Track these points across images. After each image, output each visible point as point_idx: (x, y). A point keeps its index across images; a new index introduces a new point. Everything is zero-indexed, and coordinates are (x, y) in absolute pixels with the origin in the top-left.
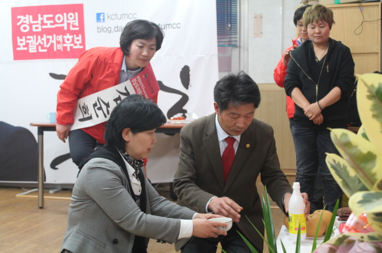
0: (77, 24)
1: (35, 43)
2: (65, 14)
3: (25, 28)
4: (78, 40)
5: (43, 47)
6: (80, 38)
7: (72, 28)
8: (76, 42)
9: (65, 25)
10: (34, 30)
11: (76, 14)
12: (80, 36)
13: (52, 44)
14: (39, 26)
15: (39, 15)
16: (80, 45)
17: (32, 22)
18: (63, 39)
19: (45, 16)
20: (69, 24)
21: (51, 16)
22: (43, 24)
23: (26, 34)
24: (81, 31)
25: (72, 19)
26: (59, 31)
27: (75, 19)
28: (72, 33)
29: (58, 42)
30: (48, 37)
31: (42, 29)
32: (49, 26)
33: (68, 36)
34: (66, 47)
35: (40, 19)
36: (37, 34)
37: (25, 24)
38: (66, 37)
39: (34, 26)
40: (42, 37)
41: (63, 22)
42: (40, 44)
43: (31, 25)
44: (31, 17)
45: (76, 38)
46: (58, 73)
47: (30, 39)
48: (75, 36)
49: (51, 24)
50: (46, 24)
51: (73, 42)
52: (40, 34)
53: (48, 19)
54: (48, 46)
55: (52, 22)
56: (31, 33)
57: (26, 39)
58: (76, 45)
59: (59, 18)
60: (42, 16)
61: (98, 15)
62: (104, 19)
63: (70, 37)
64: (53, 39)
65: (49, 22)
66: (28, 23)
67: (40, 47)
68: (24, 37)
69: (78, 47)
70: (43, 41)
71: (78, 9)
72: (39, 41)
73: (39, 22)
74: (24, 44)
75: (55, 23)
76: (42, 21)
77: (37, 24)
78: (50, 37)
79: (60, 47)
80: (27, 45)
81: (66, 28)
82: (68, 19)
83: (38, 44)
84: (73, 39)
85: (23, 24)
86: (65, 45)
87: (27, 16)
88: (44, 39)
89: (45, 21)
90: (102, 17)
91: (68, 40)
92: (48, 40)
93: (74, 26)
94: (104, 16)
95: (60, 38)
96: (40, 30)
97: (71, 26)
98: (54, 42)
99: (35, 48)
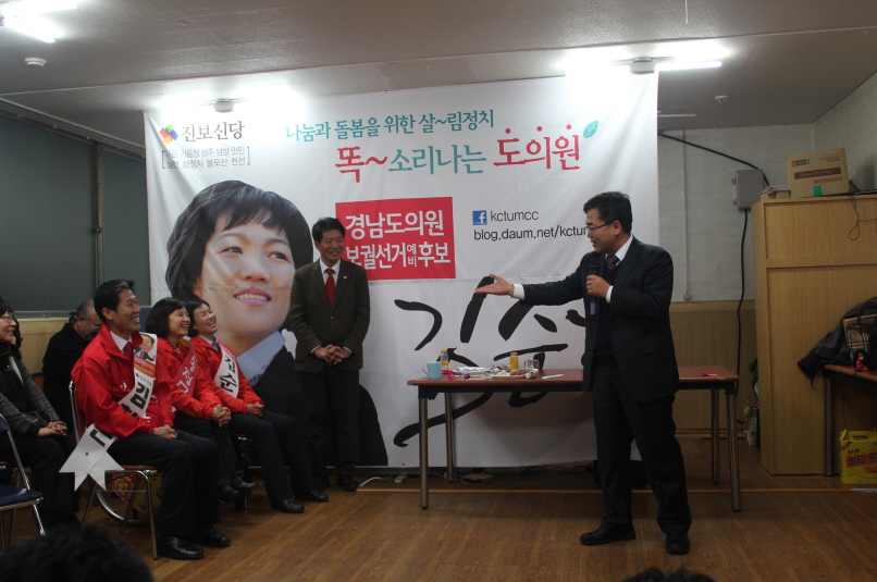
0: (441, 227)
1: (373, 256)
2: (421, 212)
3: (358, 234)
4: (442, 251)
5: (385, 262)
6: (445, 248)
7: (431, 233)
8: (438, 254)
9: (421, 228)
10: (372, 236)
11: (440, 212)
12: (446, 244)
13: (400, 256)
14: (380, 230)
15: (380, 214)
16: (445, 258)
17: (369, 224)
18: (418, 249)
19: (389, 216)
20: (426, 228)
21: (399, 215)
22: (385, 226)
23: (359, 243)
24: (448, 237)
25: (434, 220)
26: (413, 238)
27: (437, 219)
28: (432, 240)
29: (409, 254)
30: (393, 246)
31: (384, 234)
32: (395, 230)
33: (426, 245)
34: (424, 261)
35: (381, 219)
36: (376, 242)
37: (359, 227)
38: (422, 247)
39: (372, 231)
40: (384, 246)
41: (417, 225)
42: (381, 257)
43: (367, 229)
44: (367, 217)
45: (438, 248)
46: (409, 300)
47: (366, 250)
48: (437, 245)
49: (398, 227)
50: (391, 228)
51: (433, 254)
52: (383, 242)
53: (393, 219)
54: (393, 260)
55: (400, 224)
56: (368, 240)
57: (360, 250)
58: (439, 258)
59: (411, 219)
60: (384, 216)
61: (476, 215)
62: (485, 220)
63: (430, 247)
64: (401, 250)
65: (395, 225)
66: (363, 226)
67: (381, 262)
68: (357, 248)
69: (442, 261)
70: (386, 253)
71: (444, 205)
72: (380, 252)
73: (380, 224)
74: (357, 257)
75: (405, 225)
76: (385, 223)
77: (377, 227)
78: (398, 247)
79: (412, 261)
80: (362, 258)
81: (422, 233)
82: (425, 220)
83: (377, 257)
84: (434, 249)
85: (355, 227)
86: (420, 258)
87: (362, 215)
88: (388, 250)
89: (389, 223)
90: (482, 218)
91: (426, 250)
92: (393, 251)
93: (435, 230)
94: (485, 215)
95: (413, 248)
96: (381, 236)
97: (430, 231)
98: (403, 253)
99: (374, 263)
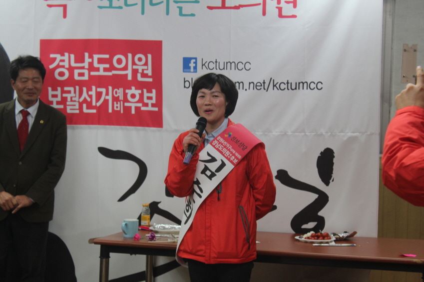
0: (149, 72)
1: (77, 99)
2: (130, 55)
3: (61, 74)
4: (150, 98)
5: (90, 106)
6: (153, 94)
7: (140, 78)
8: (146, 101)
9: (129, 72)
10: (77, 77)
11: (150, 56)
12: (154, 91)
13: (106, 101)
14: (86, 72)
15: (87, 55)
16: (153, 105)
17: (73, 64)
18: (125, 95)
19: (96, 57)
20: (135, 72)
21: (107, 56)
22: (91, 68)
23: (62, 84)
24: (156, 83)
25: (143, 64)
26: (120, 82)
27: (146, 64)
28: (141, 86)
29: (116, 99)
30: (99, 90)
31: (90, 76)
32: (101, 73)
33: (133, 91)
34: (130, 108)
35: (87, 60)
36: (81, 84)
37: (63, 67)
38: (129, 92)
39: (76, 72)
40: (89, 89)
41: (125, 68)
42: (85, 100)
43: (71, 69)
44: (72, 56)
45: (146, 95)
46: (114, 147)
47: (69, 92)
48: (145, 90)
49: (105, 70)
50: (98, 70)
51: (141, 100)
52: (88, 84)
53: (100, 61)
54: (98, 104)
55: (107, 66)
56: (71, 82)
57: (63, 92)
58: (146, 105)
59: (119, 61)
60: (91, 57)
61: (186, 62)
62: (195, 68)
63: (137, 92)
64: (107, 94)
65: (102, 66)
66: (67, 66)
67: (85, 106)
68: (59, 89)
69: (150, 108)
70: (91, 96)
71: (153, 49)
72: (85, 95)
73: (86, 65)
74: (59, 99)
75: (113, 68)
76: (91, 64)
77: (83, 68)
78: (104, 90)
79: (119, 107)
80: (64, 101)
81: (130, 78)
82: (134, 63)
83: (81, 100)
84: (142, 95)
85: (58, 66)
86: (127, 104)
87: (67, 54)
88: (93, 93)
89: (96, 65)
90: (192, 65)
91: (133, 96)
92: (99, 95)
93: (144, 75)
94: (196, 63)
95: (120, 92)
96: (86, 78)
97: (139, 75)
98: (110, 98)
99: (77, 107)
